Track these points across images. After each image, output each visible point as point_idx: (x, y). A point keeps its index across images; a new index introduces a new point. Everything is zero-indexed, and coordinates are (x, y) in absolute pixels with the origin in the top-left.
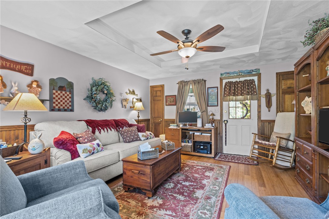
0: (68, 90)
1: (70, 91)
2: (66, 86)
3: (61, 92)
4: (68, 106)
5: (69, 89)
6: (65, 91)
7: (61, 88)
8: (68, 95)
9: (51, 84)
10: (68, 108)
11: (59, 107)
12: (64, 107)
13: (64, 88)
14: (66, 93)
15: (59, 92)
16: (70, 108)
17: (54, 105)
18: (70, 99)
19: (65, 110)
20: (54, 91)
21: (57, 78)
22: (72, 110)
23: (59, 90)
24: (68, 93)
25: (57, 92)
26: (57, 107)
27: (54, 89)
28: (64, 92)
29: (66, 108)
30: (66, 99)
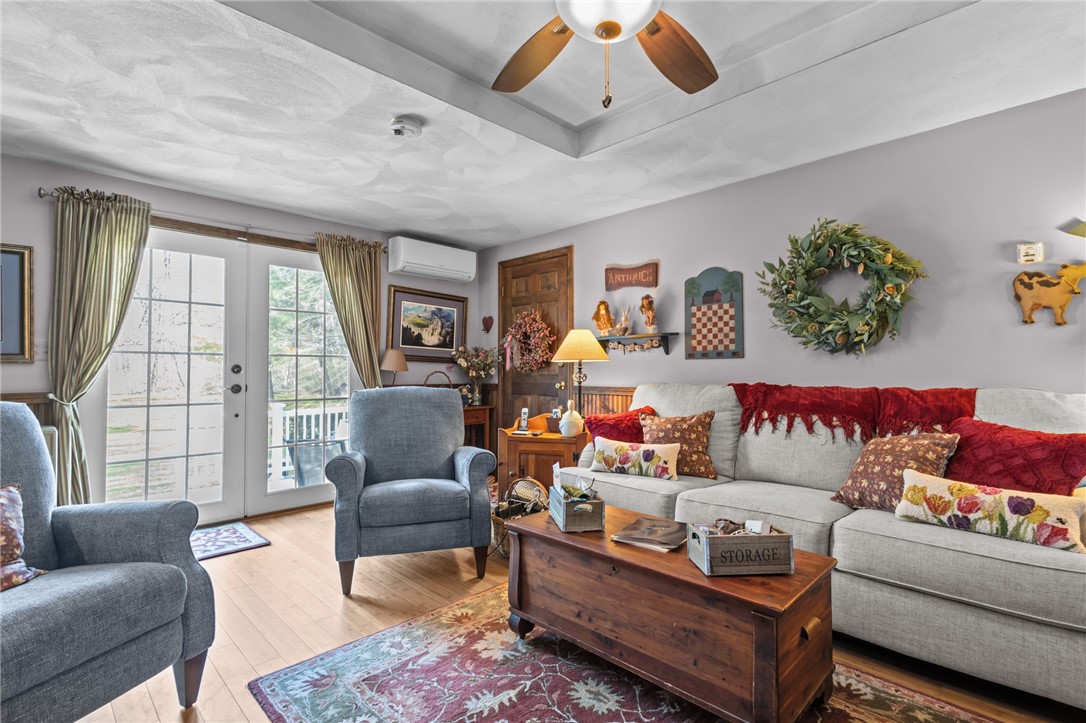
0: (726, 297)
1: (732, 300)
2: (720, 289)
3: (710, 308)
4: (726, 342)
5: (729, 294)
6: (718, 301)
7: (710, 297)
8: (726, 312)
9: (688, 293)
10: (726, 347)
11: (705, 348)
12: (715, 347)
13: (716, 296)
14: (720, 307)
15: (704, 308)
16: (732, 347)
17: (694, 343)
18: (733, 322)
19: (720, 355)
20: (694, 309)
21: (700, 274)
22: (738, 354)
23: (704, 303)
24: (726, 306)
25: (699, 309)
26: (699, 348)
27: (693, 305)
28: (715, 307)
29: (721, 348)
30: (721, 324)
